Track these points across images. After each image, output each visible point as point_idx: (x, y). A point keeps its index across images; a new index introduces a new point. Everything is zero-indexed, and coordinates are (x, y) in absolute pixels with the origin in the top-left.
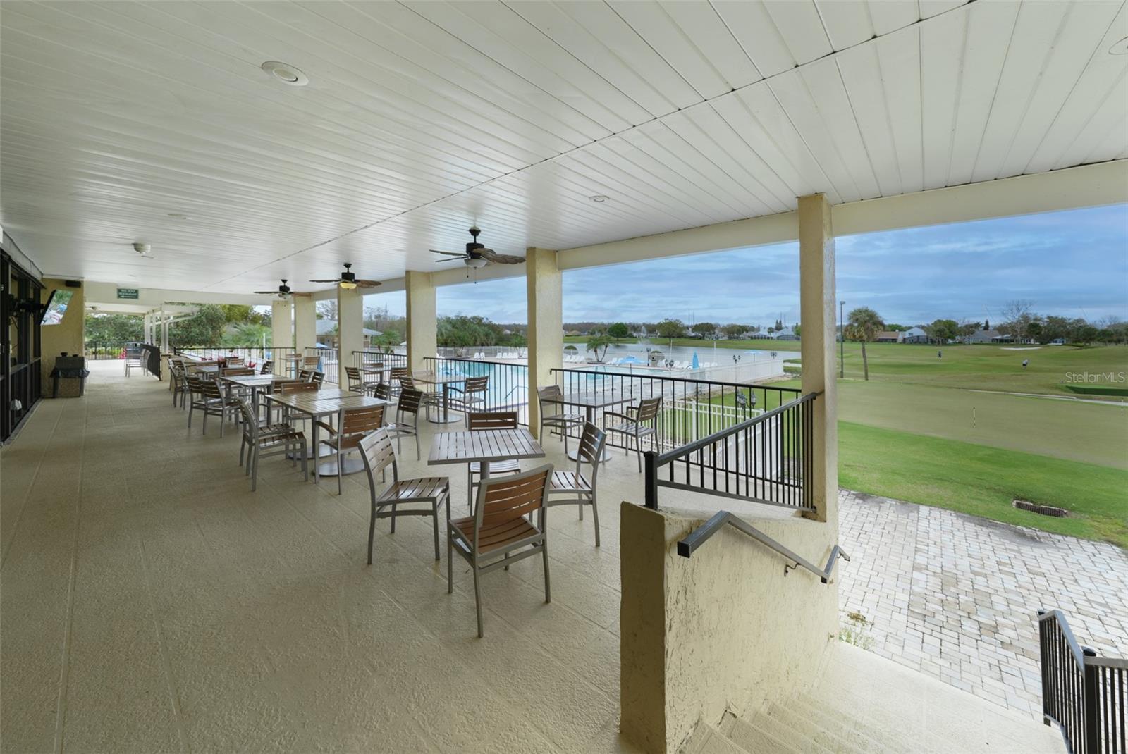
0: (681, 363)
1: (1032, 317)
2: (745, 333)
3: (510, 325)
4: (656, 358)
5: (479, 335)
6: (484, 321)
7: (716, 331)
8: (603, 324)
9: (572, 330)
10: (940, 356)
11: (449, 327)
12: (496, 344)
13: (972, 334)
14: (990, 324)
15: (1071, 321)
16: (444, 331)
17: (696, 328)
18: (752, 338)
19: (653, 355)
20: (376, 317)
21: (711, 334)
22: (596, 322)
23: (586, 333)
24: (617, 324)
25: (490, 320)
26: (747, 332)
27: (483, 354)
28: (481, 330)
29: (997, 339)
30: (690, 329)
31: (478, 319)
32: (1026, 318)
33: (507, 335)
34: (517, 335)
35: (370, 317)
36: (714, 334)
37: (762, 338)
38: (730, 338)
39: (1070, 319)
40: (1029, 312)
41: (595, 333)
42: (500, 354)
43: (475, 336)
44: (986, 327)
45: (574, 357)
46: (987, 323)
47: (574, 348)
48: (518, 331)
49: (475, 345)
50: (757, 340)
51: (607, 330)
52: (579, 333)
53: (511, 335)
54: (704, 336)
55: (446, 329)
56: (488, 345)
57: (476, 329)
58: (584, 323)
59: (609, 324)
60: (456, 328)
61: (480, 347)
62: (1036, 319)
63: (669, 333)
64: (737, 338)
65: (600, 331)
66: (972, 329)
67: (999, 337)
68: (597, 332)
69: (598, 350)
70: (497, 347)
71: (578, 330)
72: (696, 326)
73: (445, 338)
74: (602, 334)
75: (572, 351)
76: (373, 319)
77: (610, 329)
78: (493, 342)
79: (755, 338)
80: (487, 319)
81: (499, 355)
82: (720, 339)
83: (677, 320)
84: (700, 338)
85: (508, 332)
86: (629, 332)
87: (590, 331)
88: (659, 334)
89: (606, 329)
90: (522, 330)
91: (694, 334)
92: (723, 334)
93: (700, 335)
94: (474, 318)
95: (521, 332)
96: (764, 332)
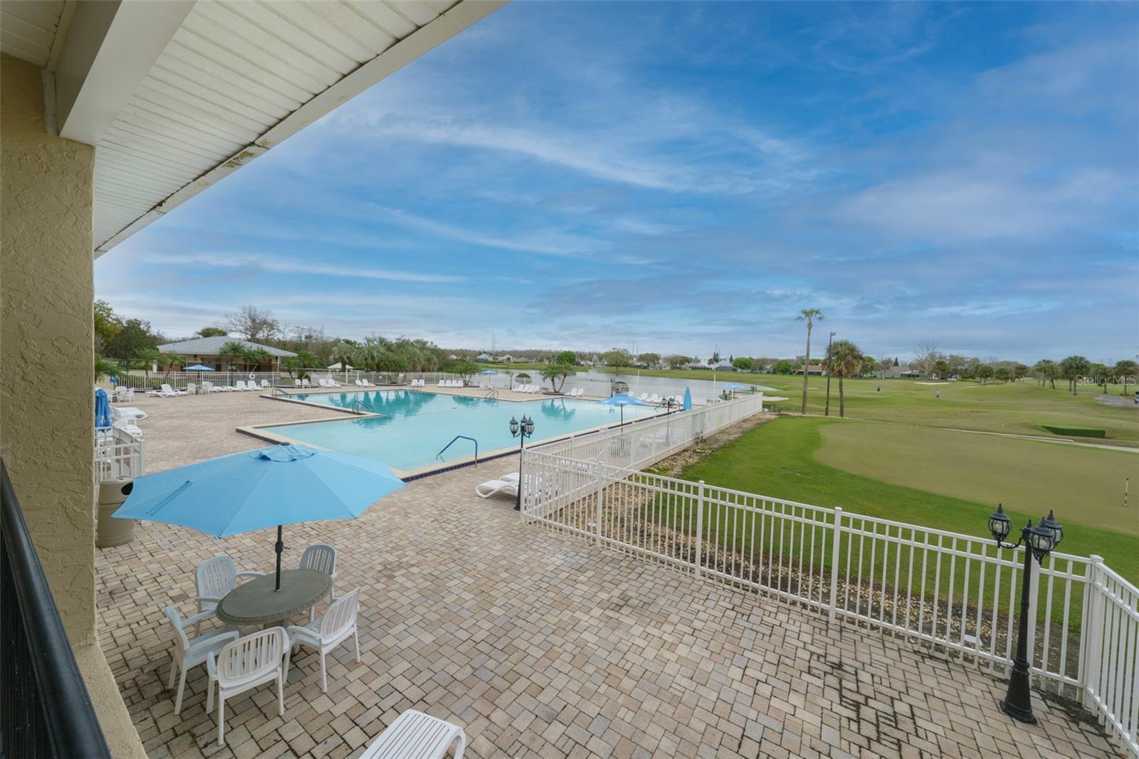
0: (650, 396)
1: (937, 356)
2: (687, 363)
3: (456, 350)
4: (620, 389)
5: (418, 359)
6: (429, 344)
7: (660, 361)
8: (550, 352)
9: (521, 357)
10: (879, 390)
11: (382, 349)
12: (440, 370)
13: (888, 369)
14: (899, 360)
15: (968, 360)
16: (375, 354)
17: (642, 358)
18: (693, 368)
19: (617, 386)
20: (306, 337)
21: (655, 364)
22: (544, 350)
23: (534, 360)
24: (565, 352)
25: (435, 344)
26: (689, 362)
27: (422, 382)
28: (422, 356)
29: (906, 375)
30: (635, 359)
31: (421, 343)
32: (932, 356)
33: (453, 360)
34: (465, 361)
35: (300, 337)
36: (658, 363)
37: (702, 368)
38: (673, 368)
39: (968, 358)
40: (935, 351)
41: (543, 361)
42: (443, 381)
43: (414, 361)
44: (896, 364)
45: (528, 386)
46: (896, 359)
47: (527, 376)
48: (465, 356)
49: (414, 370)
50: (697, 370)
51: (555, 358)
52: (527, 360)
53: (457, 360)
54: (648, 366)
55: (378, 352)
56: (430, 371)
57: (415, 353)
58: (531, 351)
59: (557, 352)
60: (391, 351)
61: (420, 373)
62: (940, 357)
63: (616, 362)
64: (680, 368)
65: (548, 358)
66: (887, 365)
67: (909, 372)
68: (545, 360)
69: (555, 379)
70: (440, 373)
71: (526, 357)
72: (641, 356)
73: (376, 361)
74: (550, 361)
75: (525, 379)
76: (304, 339)
77: (559, 356)
78: (435, 368)
79: (696, 368)
80: (432, 343)
81: (441, 383)
82: (663, 369)
83: (625, 350)
84: (645, 368)
85: (454, 357)
86: (577, 360)
87: (539, 358)
88: (606, 363)
89: (554, 356)
90: (470, 355)
91: (639, 364)
92: (666, 364)
93: (645, 364)
94: (417, 342)
95: (468, 357)
96: (704, 363)
